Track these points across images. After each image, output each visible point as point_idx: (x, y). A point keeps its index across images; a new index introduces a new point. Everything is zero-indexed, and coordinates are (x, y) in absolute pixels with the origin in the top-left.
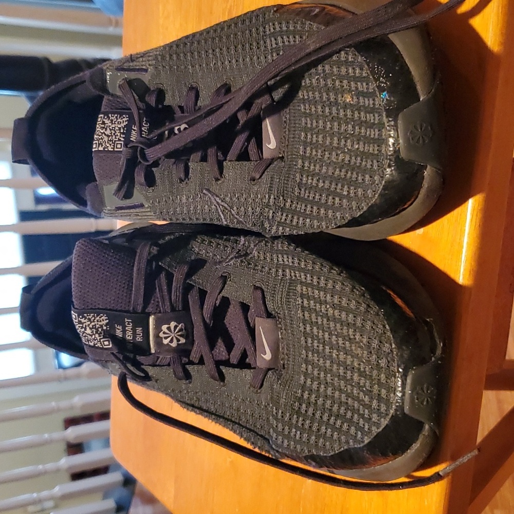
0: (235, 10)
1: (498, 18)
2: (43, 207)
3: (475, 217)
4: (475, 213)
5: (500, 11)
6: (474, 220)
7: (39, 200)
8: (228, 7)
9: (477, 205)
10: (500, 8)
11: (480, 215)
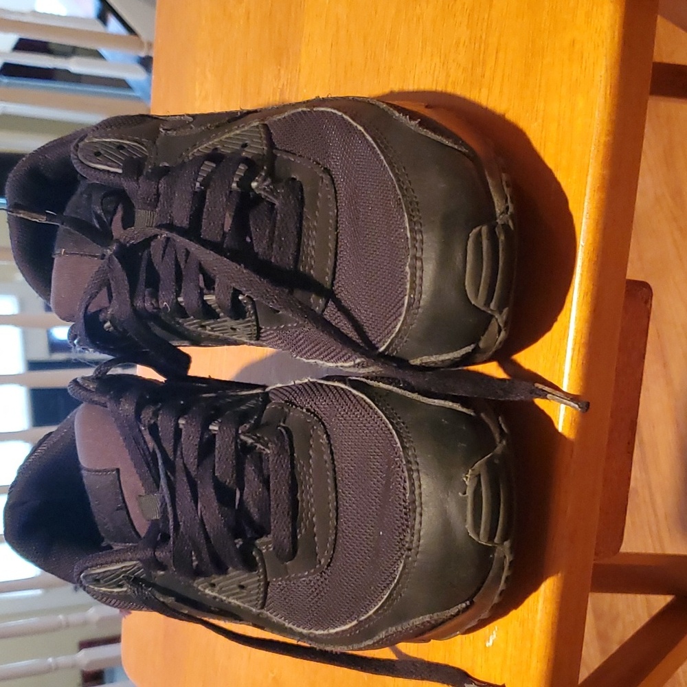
0: (288, 90)
1: (605, 101)
2: (60, 356)
3: (576, 352)
4: (577, 348)
5: (608, 92)
6: (575, 358)
7: (55, 346)
8: (280, 86)
9: (579, 338)
10: (608, 88)
11: (583, 351)
